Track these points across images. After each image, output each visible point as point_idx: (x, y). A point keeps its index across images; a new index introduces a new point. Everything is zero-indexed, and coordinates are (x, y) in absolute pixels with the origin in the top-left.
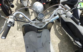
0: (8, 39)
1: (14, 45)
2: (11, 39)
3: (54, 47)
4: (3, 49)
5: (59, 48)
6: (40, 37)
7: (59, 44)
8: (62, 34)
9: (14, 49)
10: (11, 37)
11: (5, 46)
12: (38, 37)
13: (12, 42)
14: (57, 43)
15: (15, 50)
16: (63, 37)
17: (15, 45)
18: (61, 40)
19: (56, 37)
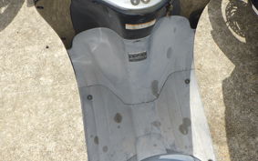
0: (24, 58)
1: (46, 81)
2: (34, 59)
3: (206, 91)
4: (9, 95)
5: (226, 99)
6: (143, 56)
7: (225, 82)
8: (243, 40)
9: (48, 97)
10: (36, 48)
11: (14, 82)
12: (133, 58)
13: (38, 70)
14: (221, 79)
15: (51, 100)
16: (249, 52)
17: (51, 81)
18: (237, 65)
19: (216, 53)
